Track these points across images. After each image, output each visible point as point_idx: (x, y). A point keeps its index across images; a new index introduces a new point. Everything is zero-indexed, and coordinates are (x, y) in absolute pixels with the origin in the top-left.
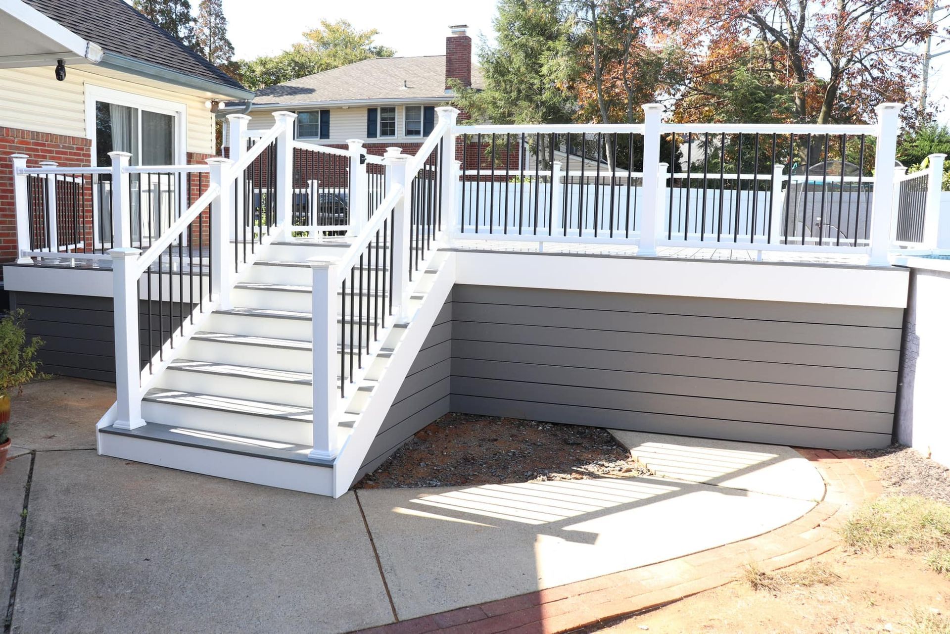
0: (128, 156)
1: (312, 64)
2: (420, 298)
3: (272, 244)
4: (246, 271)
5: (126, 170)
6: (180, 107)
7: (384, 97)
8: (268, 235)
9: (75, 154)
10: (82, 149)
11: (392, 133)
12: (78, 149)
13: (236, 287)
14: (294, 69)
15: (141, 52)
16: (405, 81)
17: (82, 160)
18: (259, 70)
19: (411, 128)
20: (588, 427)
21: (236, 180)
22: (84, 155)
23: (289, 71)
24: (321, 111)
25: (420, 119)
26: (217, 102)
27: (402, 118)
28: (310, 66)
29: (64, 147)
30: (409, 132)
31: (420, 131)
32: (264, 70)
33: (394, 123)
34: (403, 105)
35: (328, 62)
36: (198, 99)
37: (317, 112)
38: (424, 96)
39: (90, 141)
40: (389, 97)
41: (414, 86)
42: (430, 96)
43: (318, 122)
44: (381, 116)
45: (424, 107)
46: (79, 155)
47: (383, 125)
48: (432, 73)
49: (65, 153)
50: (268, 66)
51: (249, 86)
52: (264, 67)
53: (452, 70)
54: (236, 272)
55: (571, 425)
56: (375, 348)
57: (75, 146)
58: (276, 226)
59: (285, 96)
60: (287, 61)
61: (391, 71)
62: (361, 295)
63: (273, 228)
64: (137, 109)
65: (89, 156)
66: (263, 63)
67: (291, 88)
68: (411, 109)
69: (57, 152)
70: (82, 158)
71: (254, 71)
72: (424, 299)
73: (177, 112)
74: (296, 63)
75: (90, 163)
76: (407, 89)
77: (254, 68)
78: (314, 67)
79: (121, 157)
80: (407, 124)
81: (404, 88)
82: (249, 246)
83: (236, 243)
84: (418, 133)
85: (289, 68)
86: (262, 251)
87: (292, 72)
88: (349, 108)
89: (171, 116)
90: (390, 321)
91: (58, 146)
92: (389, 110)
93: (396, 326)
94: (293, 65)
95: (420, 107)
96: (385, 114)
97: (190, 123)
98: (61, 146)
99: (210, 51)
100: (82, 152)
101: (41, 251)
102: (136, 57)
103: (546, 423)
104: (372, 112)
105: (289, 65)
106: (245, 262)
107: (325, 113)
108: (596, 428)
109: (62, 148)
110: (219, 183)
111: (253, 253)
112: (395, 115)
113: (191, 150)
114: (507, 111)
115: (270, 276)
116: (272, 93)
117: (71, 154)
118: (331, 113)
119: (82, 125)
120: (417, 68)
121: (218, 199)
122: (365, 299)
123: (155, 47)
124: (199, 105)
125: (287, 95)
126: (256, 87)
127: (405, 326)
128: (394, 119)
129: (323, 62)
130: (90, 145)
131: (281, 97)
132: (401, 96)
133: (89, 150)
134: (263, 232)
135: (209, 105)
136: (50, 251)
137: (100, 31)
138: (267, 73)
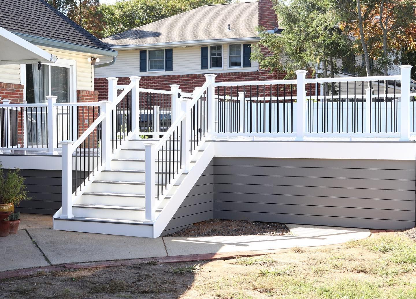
0: (56, 98)
1: (160, 7)
2: (195, 162)
3: (129, 140)
4: (117, 153)
5: (55, 105)
6: (73, 63)
7: (213, 38)
8: (128, 136)
9: (15, 94)
10: (19, 91)
11: (220, 65)
12: (17, 91)
13: (113, 160)
14: (146, 11)
15: (51, 32)
16: (229, 25)
17: (19, 97)
18: (118, 13)
19: (233, 62)
20: (276, 223)
21: (113, 110)
22: (20, 94)
23: (142, 13)
24: (166, 49)
25: (240, 54)
26: (95, 58)
27: (227, 54)
28: (159, 9)
29: (10, 90)
30: (232, 64)
31: (240, 63)
32: (122, 13)
33: (221, 57)
34: (227, 44)
35: (173, 4)
36: (83, 56)
37: (163, 50)
38: (242, 37)
39: (23, 86)
40: (217, 38)
41: (236, 29)
42: (247, 36)
43: (164, 58)
44: (211, 52)
45: (243, 45)
46: (17, 94)
47: (213, 59)
48: (250, 17)
49: (10, 93)
50: (125, 10)
51: (110, 27)
52: (122, 10)
53: (263, 16)
54: (113, 153)
55: (269, 223)
56: (173, 181)
57: (15, 89)
58: (131, 132)
59: (138, 39)
60: (140, 5)
61: (219, 16)
62: (170, 162)
63: (130, 133)
64: (48, 65)
65: (23, 94)
66: (121, 7)
67: (142, 32)
68: (233, 47)
69: (6, 93)
70: (19, 96)
71: (113, 14)
72: (196, 162)
73: (71, 65)
74: (147, 6)
75: (23, 99)
76: (230, 31)
77: (114, 11)
78: (162, 9)
79: (53, 98)
80: (231, 58)
81: (228, 30)
82: (119, 142)
83: (113, 140)
84: (239, 64)
85: (142, 10)
86: (125, 143)
87: (144, 14)
88: (187, 47)
89: (67, 68)
90: (180, 171)
91: (6, 90)
92: (217, 48)
93: (183, 174)
94: (145, 8)
95: (240, 45)
96: (215, 51)
97: (79, 71)
98: (8, 89)
99: (81, 4)
100: (19, 93)
101: (12, 147)
102: (49, 36)
103: (257, 222)
104: (204, 49)
105: (142, 8)
106: (117, 149)
107: (169, 51)
108: (280, 223)
109: (9, 91)
110: (105, 112)
111: (120, 144)
112: (221, 52)
113: (79, 89)
114: (298, 48)
115: (129, 155)
116: (128, 36)
117: (13, 94)
118: (173, 51)
119: (18, 77)
120: (239, 13)
121: (105, 119)
122: (172, 164)
123: (57, 26)
124: (84, 60)
125: (140, 38)
126: (115, 27)
127: (187, 174)
128: (220, 54)
129: (169, 5)
130: (23, 89)
131: (136, 40)
132: (225, 38)
133: (22, 91)
134: (125, 135)
135: (90, 60)
136: (17, 147)
137: (27, 21)
138: (124, 15)
